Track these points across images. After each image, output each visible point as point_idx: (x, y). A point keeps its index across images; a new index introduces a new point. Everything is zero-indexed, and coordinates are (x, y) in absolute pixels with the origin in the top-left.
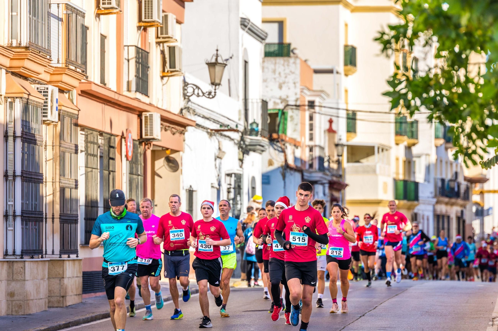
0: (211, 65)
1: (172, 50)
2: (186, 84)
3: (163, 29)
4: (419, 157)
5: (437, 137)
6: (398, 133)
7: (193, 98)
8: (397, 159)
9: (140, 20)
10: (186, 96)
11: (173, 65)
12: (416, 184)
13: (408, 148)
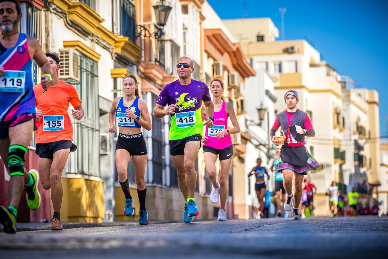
0: (260, 110)
1: (242, 101)
2: (246, 120)
3: (238, 90)
4: (346, 171)
5: (355, 160)
6: (336, 157)
7: (251, 127)
8: (335, 172)
9: (229, 85)
10: (247, 126)
11: (242, 108)
12: (345, 186)
13: (341, 166)
